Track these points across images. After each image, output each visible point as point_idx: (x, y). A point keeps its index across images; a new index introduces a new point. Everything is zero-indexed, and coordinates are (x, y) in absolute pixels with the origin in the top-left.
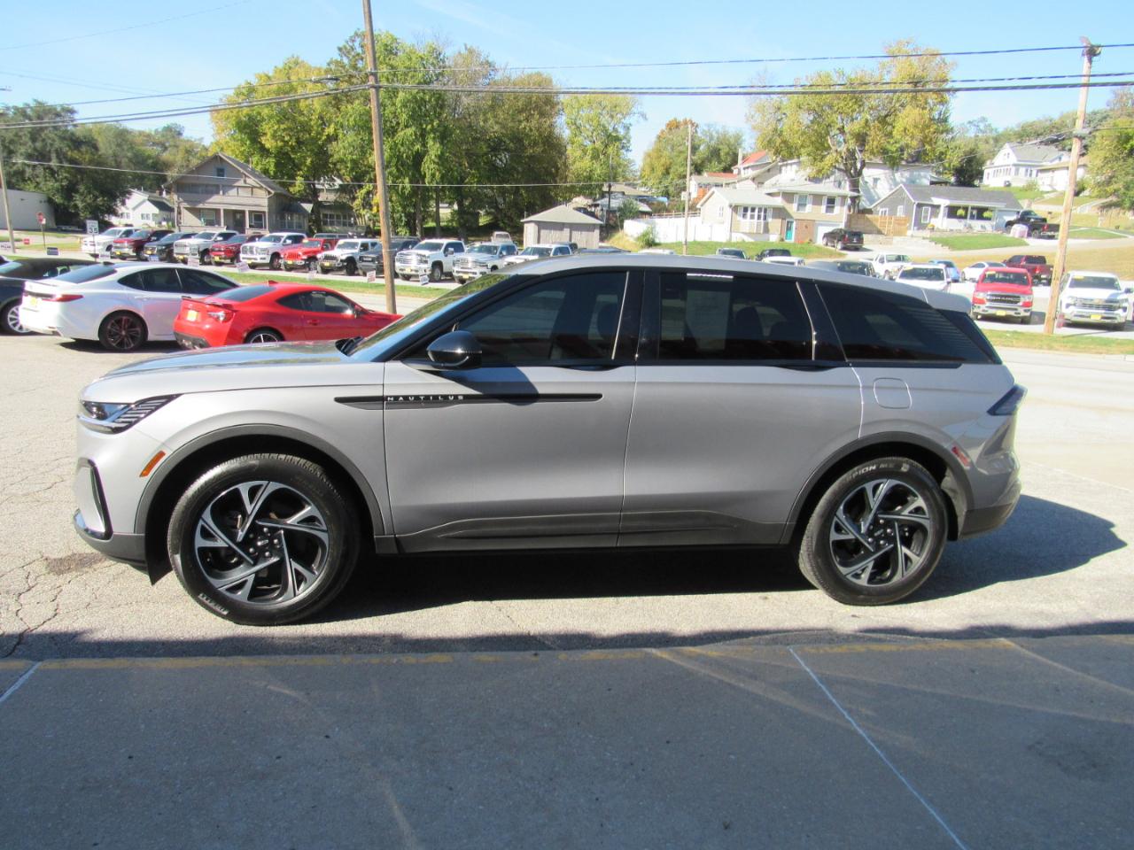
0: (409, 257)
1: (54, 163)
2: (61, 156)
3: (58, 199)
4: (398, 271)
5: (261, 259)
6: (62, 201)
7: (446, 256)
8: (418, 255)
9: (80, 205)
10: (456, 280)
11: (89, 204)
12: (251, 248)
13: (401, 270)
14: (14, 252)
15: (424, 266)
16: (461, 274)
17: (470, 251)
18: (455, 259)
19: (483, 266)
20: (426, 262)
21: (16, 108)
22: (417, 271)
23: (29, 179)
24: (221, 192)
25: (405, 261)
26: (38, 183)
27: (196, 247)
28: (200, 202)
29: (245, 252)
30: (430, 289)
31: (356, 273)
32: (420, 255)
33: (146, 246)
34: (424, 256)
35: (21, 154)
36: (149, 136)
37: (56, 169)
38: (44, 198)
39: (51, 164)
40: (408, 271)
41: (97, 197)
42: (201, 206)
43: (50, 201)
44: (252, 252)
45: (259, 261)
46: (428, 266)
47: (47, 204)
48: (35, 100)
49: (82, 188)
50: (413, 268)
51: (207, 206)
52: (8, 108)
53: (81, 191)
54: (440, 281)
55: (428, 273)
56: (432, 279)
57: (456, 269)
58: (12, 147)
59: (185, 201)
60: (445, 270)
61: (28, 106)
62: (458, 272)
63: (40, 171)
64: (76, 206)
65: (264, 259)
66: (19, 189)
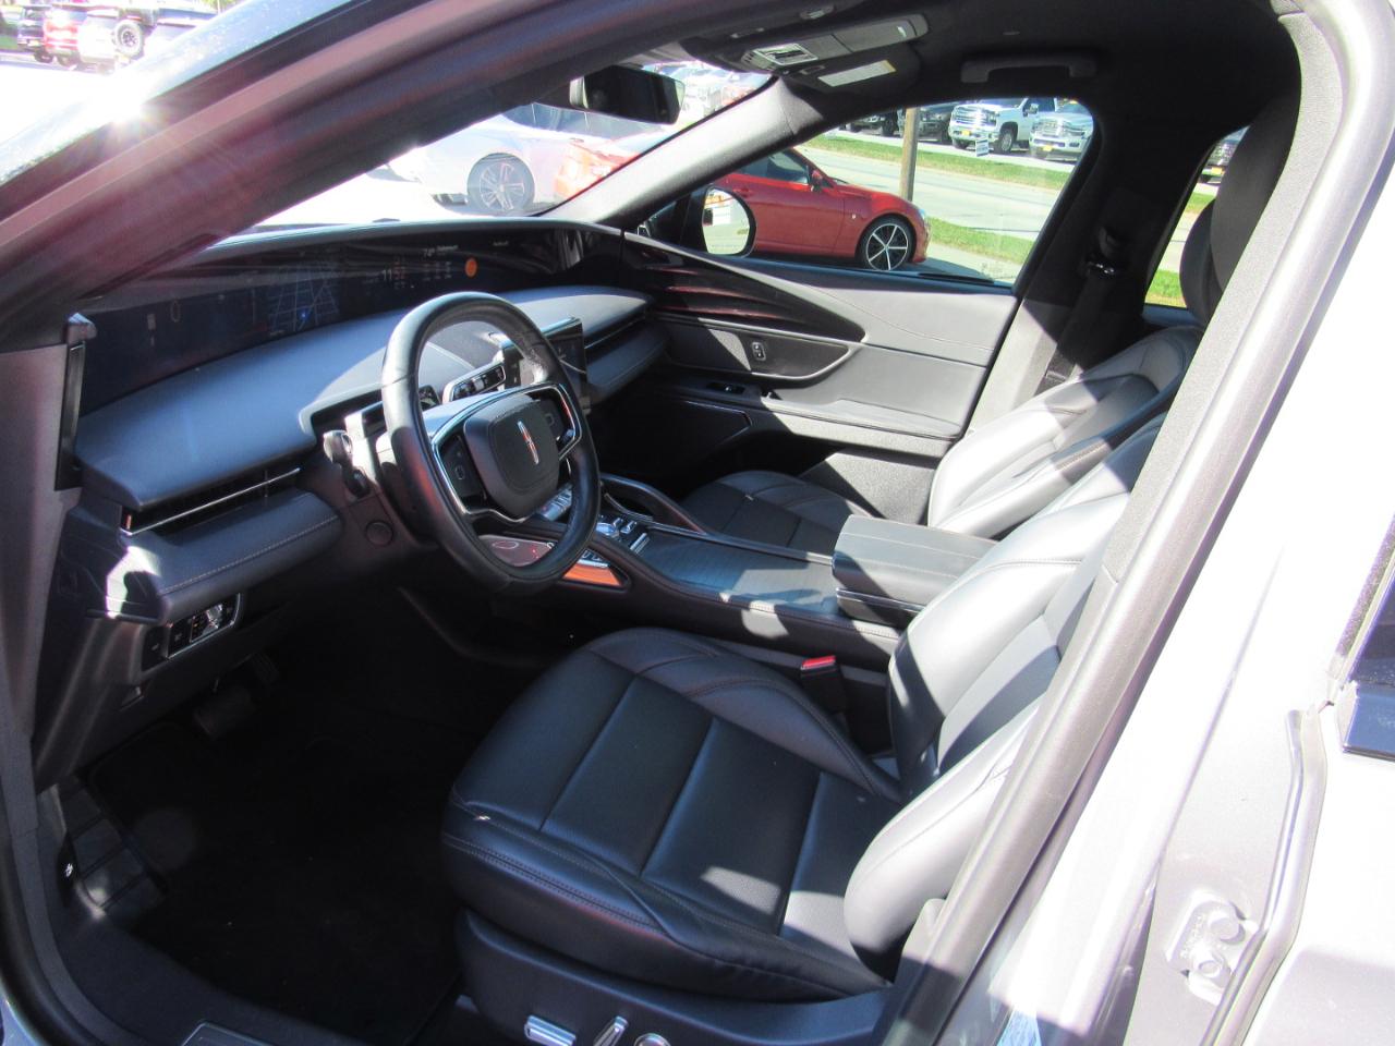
0: (970, 114)
4: (951, 133)
7: (1025, 115)
8: (984, 111)
10: (1033, 153)
13: (956, 132)
15: (990, 129)
16: (1041, 145)
17: (1061, 111)
18: (1037, 120)
19: (1077, 134)
20: (994, 122)
22: (978, 136)
25: (962, 119)
30: (989, 163)
31: (895, 133)
32: (988, 112)
34: (993, 113)
40: (965, 136)
46: (996, 129)
50: (974, 131)
54: (1009, 153)
55: (994, 139)
56: (997, 149)
57: (1036, 136)
60: (1020, 137)
62: (1037, 141)
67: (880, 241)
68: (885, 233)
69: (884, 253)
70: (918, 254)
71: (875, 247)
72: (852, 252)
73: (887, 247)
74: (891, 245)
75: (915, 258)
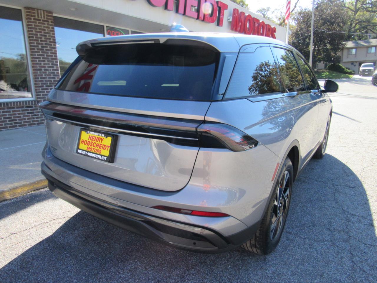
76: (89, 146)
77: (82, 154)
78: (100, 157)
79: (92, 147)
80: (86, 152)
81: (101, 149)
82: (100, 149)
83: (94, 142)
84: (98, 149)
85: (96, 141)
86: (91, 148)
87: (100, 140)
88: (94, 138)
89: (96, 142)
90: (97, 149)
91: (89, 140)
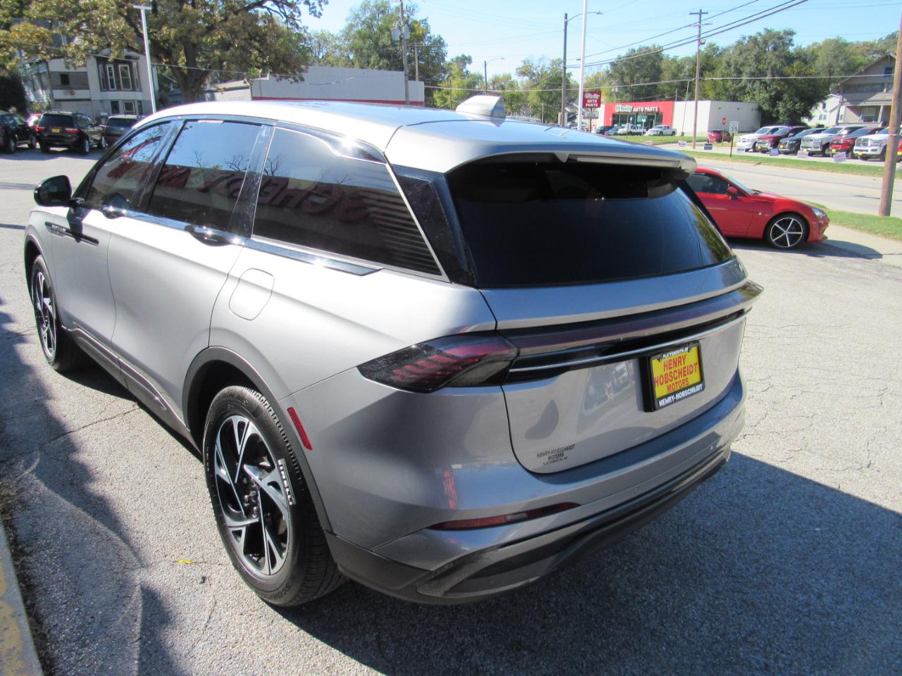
1: (768, 78)
2: (775, 71)
3: (766, 107)
5: (873, 150)
6: (768, 108)
9: (781, 110)
11: (788, 110)
12: (866, 140)
14: (694, 148)
21: (750, 37)
23: (748, 92)
24: (885, 90)
26: (754, 95)
27: (820, 141)
28: (862, 101)
29: (859, 145)
33: (781, 141)
35: (746, 74)
36: (872, 45)
37: (768, 82)
38: (755, 106)
39: (767, 78)
41: (796, 103)
42: (862, 104)
43: (760, 109)
44: (865, 145)
45: (870, 153)
47: (757, 111)
48: (766, 29)
49: (786, 96)
51: (868, 104)
52: (744, 38)
53: (785, 99)
58: (741, 69)
59: (848, 101)
61: (760, 34)
63: (757, 84)
64: (778, 111)
65: (876, 150)
66: (741, 101)
67: (782, 229)
68: (785, 224)
69: (784, 237)
70: (812, 237)
71: (777, 232)
72: (760, 235)
73: (786, 233)
74: (790, 230)
75: (809, 239)
76: (670, 383)
77: (668, 405)
78: (693, 390)
79: (674, 381)
80: (673, 397)
81: (687, 376)
82: (685, 378)
83: (672, 370)
84: (683, 378)
85: (676, 366)
86: (673, 384)
87: (680, 362)
88: (672, 362)
89: (677, 369)
90: (681, 379)
91: (666, 372)
